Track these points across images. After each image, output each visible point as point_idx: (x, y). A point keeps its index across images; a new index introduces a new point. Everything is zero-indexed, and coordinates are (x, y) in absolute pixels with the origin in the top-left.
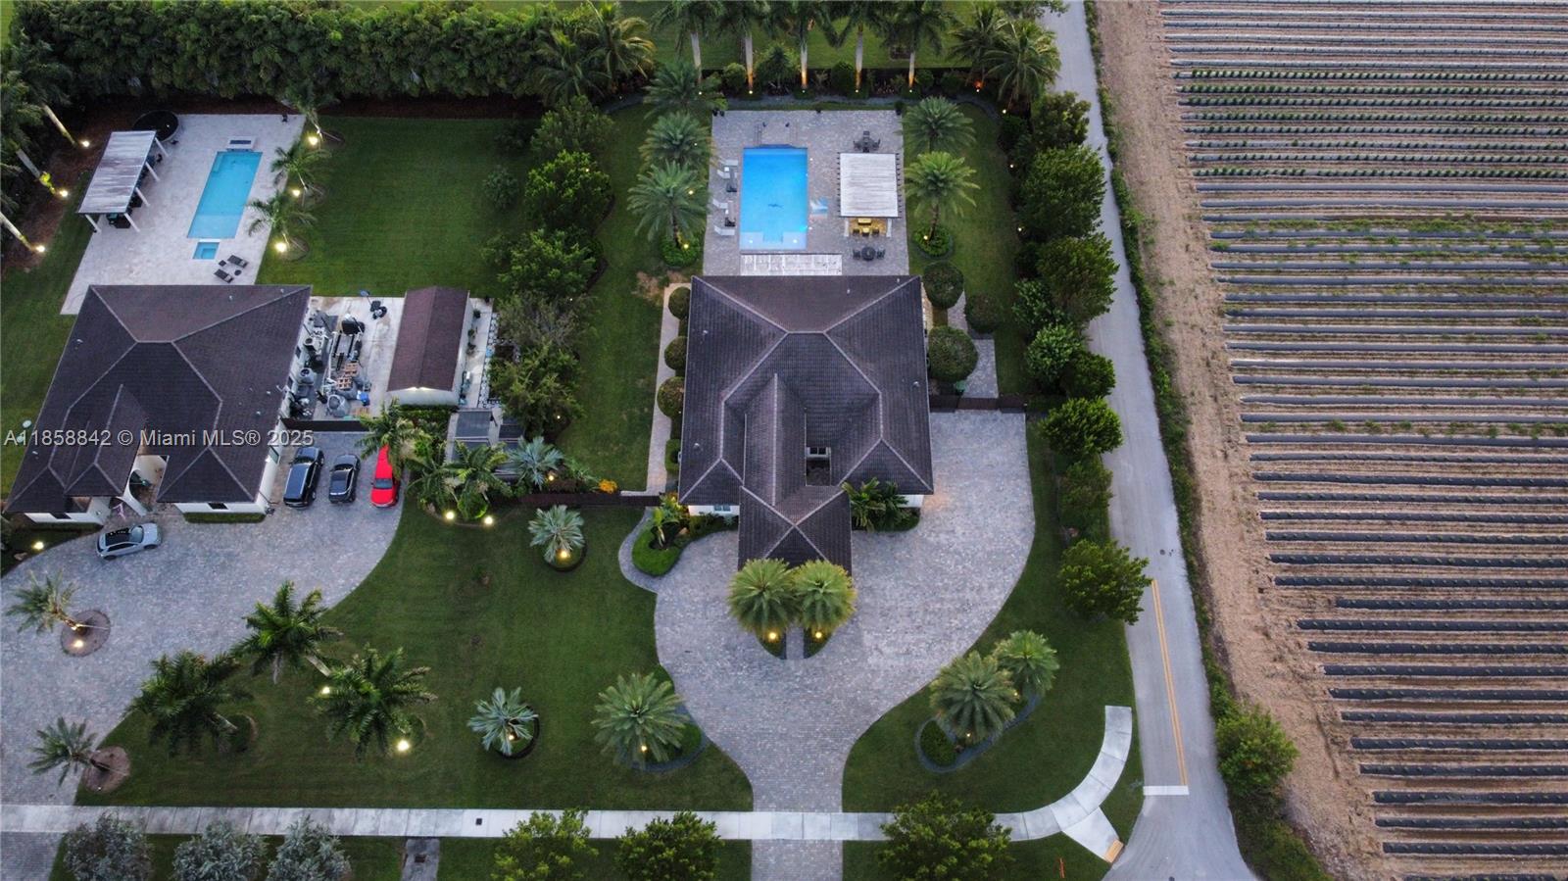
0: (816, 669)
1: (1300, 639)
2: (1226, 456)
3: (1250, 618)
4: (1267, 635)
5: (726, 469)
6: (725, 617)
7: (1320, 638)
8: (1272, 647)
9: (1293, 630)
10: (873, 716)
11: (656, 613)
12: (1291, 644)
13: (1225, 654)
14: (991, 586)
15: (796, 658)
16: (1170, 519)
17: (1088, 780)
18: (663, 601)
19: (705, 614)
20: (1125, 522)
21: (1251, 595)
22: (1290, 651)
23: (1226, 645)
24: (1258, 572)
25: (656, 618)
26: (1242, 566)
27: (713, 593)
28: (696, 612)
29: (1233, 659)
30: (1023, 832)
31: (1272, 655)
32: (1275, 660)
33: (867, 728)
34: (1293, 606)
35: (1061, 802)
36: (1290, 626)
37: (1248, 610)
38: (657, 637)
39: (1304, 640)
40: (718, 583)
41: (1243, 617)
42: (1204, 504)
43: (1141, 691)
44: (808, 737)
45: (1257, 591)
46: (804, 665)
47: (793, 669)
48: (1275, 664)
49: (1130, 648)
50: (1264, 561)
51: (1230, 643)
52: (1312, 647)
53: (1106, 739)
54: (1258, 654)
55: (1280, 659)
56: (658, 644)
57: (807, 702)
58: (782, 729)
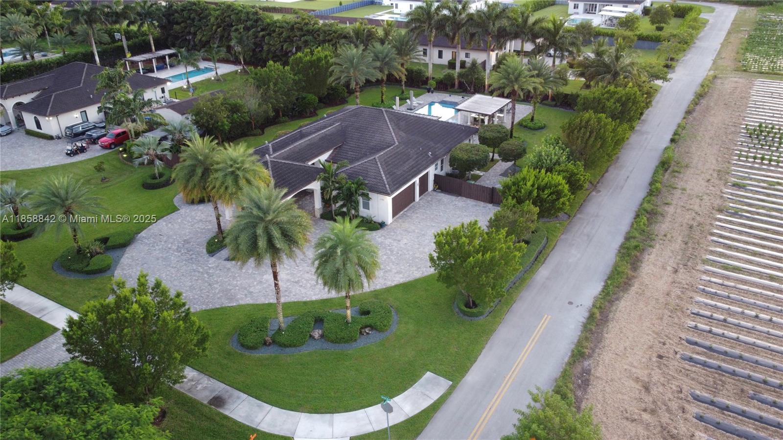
0: (224, 267)
1: (687, 406)
2: (676, 271)
3: (634, 370)
4: (647, 389)
7: (714, 415)
8: (648, 399)
9: (682, 395)
11: (168, 216)
12: (674, 405)
13: (586, 383)
14: (398, 273)
15: (219, 258)
16: (594, 288)
17: (360, 413)
18: (178, 213)
20: (548, 279)
21: (648, 356)
22: (669, 410)
23: (592, 378)
24: (664, 344)
26: (648, 335)
29: (591, 390)
30: (258, 420)
31: (643, 405)
32: (645, 410)
34: (693, 379)
35: (316, 416)
36: (681, 392)
37: (635, 364)
39: (694, 409)
41: (626, 367)
42: (634, 289)
43: (474, 376)
45: (655, 355)
46: (219, 263)
48: (643, 413)
49: (487, 346)
50: (676, 340)
51: (597, 377)
52: (700, 418)
53: (406, 393)
54: (626, 397)
55: (653, 412)
56: (150, 227)
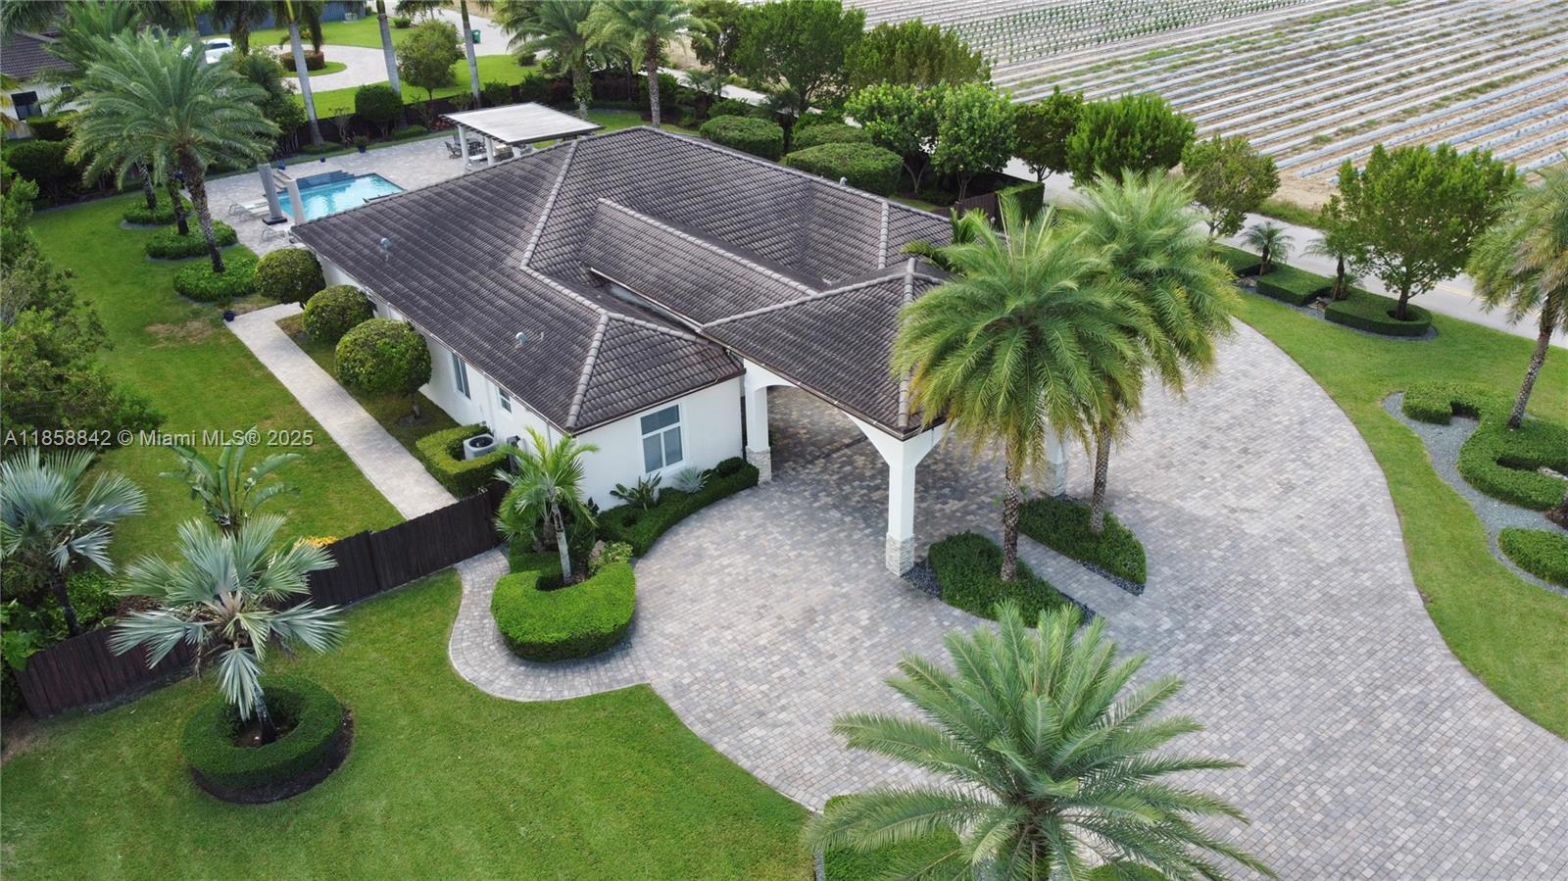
0: (1186, 598)
5: (632, 329)
6: (870, 630)
10: (1404, 600)
11: (688, 720)
15: (1122, 605)
18: (680, 690)
19: (815, 653)
25: (699, 730)
27: (791, 611)
28: (788, 659)
33: (1429, 623)
38: (745, 763)
40: (780, 591)
44: (1369, 717)
46: (1153, 606)
47: (1139, 623)
56: (766, 774)
57: (1259, 659)
58: (1299, 741)
